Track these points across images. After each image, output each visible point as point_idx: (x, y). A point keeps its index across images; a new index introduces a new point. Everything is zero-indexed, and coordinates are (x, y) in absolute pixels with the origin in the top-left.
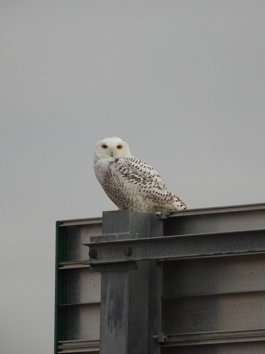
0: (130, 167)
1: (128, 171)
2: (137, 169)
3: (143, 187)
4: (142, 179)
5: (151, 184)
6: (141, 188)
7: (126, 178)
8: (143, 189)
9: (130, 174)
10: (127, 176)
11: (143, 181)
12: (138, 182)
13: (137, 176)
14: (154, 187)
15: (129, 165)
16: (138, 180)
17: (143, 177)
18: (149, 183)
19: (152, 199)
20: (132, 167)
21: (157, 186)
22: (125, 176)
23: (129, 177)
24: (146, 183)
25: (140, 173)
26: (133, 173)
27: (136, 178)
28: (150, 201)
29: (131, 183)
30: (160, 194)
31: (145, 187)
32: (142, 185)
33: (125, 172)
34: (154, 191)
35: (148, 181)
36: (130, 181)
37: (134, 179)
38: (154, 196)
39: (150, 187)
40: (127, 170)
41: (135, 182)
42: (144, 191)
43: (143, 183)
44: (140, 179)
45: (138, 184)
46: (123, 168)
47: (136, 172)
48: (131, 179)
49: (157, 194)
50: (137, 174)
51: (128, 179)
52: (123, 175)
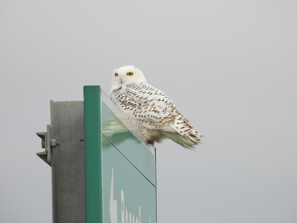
0: (128, 94)
1: (126, 99)
2: (134, 96)
3: (138, 112)
4: (138, 105)
5: (146, 108)
6: (137, 113)
7: (123, 105)
8: (138, 114)
9: (127, 101)
10: (124, 103)
11: (138, 106)
12: (134, 108)
13: (133, 102)
14: (150, 110)
15: (128, 92)
16: (134, 106)
17: (139, 102)
18: (145, 107)
19: (148, 122)
20: (130, 94)
21: (152, 109)
22: (122, 103)
23: (126, 104)
24: (141, 109)
25: (136, 99)
26: (130, 100)
27: (132, 104)
28: (147, 124)
29: (128, 109)
30: (155, 117)
31: (140, 111)
32: (138, 110)
33: (122, 100)
34: (149, 115)
35: (143, 106)
36: (127, 108)
37: (130, 106)
38: (150, 119)
39: (145, 112)
40: (124, 98)
41: (131, 108)
42: (139, 116)
43: (138, 108)
44: (136, 105)
45: (134, 109)
46: (121, 96)
47: (133, 98)
48: (127, 106)
49: (152, 117)
50: (134, 100)
51: (125, 106)
52: (121, 103)
